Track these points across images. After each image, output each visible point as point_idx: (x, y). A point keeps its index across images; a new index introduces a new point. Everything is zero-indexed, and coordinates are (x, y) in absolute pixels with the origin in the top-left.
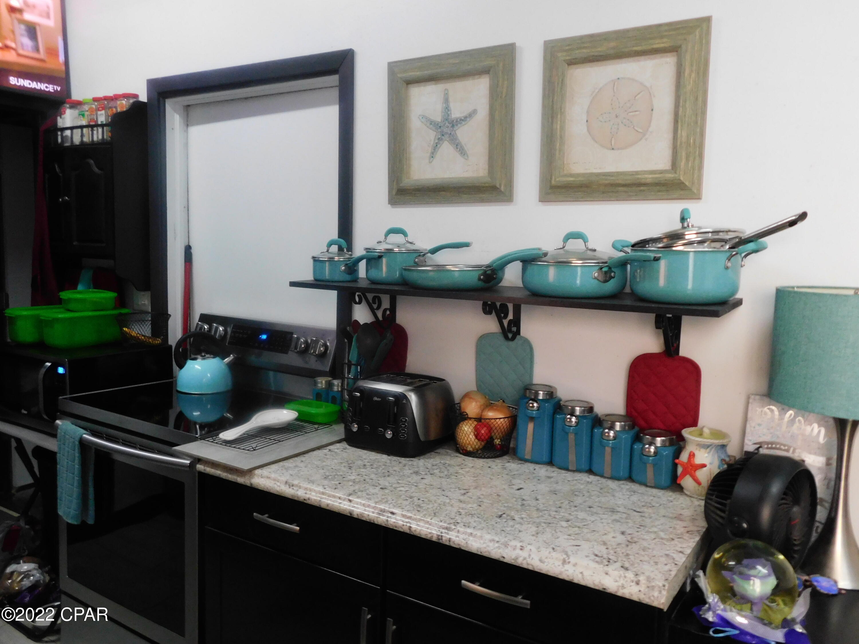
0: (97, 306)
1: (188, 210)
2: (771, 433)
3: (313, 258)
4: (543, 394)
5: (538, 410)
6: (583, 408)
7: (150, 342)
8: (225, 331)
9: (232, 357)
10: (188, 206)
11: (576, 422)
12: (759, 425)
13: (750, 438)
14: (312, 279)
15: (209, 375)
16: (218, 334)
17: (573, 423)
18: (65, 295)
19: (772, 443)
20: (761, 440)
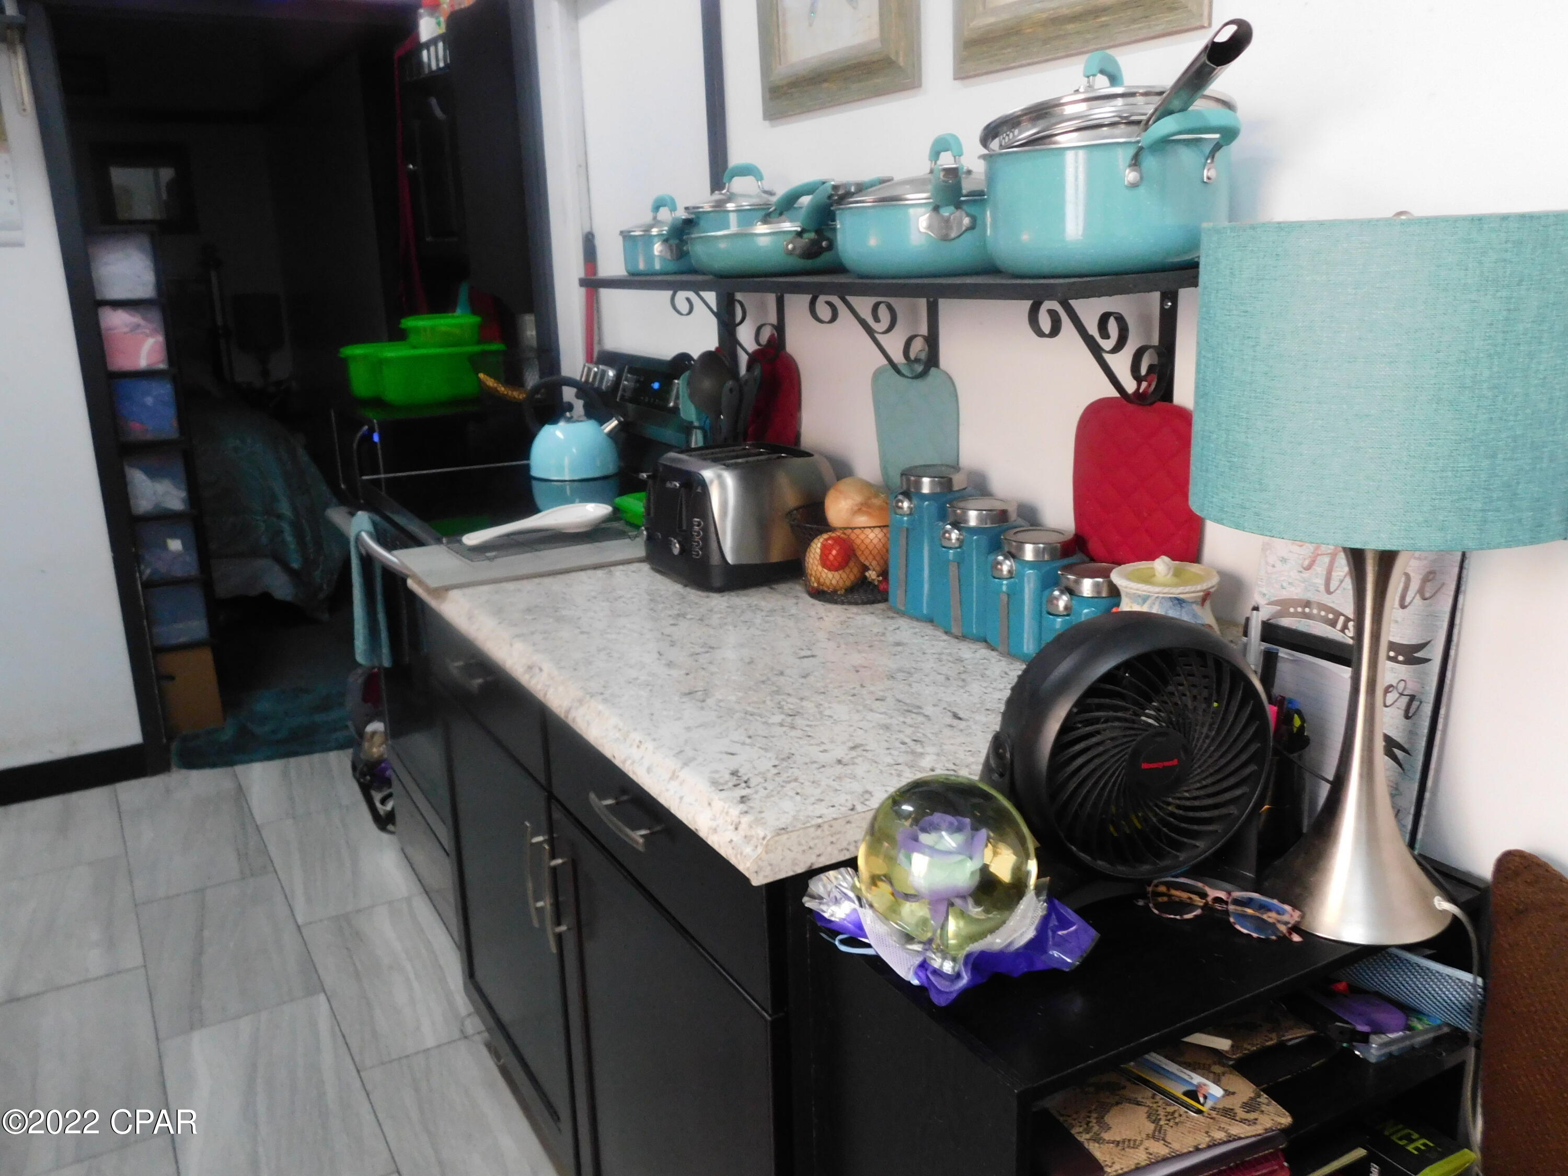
0: (448, 340)
1: (587, 171)
2: (1304, 581)
3: (622, 233)
4: (931, 482)
5: (911, 514)
6: (984, 512)
7: (515, 398)
8: (618, 378)
9: (614, 423)
10: (587, 163)
11: (958, 539)
12: (1284, 560)
13: (1264, 590)
14: (625, 273)
15: (574, 450)
16: (604, 384)
17: (953, 541)
18: (409, 323)
19: (1308, 604)
20: (1285, 594)
